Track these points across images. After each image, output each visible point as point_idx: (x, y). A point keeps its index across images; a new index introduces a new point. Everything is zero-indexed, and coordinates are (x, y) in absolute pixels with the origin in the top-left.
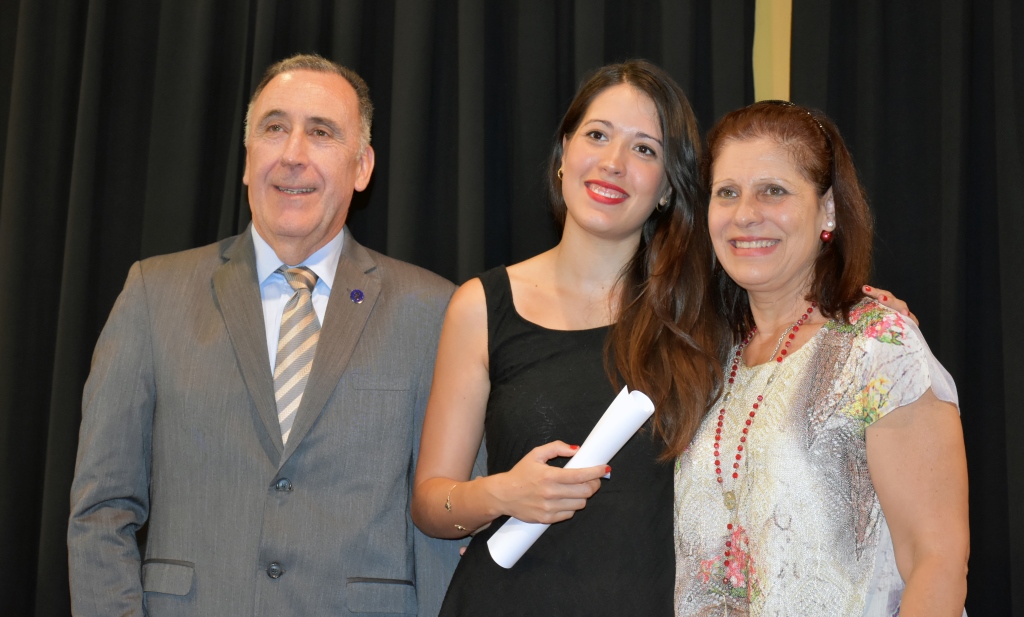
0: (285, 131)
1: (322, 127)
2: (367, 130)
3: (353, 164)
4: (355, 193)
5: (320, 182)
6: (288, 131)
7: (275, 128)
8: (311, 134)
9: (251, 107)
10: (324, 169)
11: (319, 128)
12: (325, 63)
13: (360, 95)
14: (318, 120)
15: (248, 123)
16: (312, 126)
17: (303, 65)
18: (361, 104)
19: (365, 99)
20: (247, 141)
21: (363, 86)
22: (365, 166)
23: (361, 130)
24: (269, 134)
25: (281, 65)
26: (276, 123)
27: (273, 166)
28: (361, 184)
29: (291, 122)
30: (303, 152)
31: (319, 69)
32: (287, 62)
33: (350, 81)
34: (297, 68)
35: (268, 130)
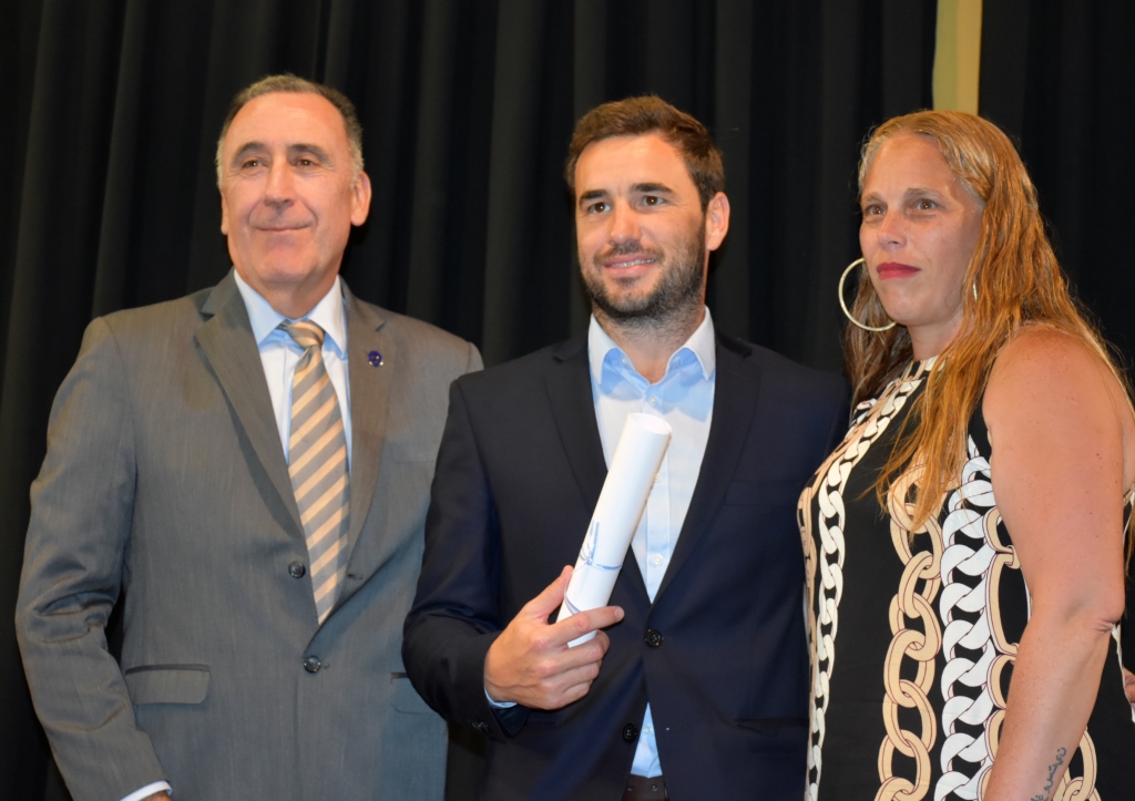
0: (264, 165)
1: (308, 156)
2: (359, 154)
3: (347, 194)
4: (353, 228)
5: (310, 218)
6: (268, 164)
7: (251, 164)
8: (295, 165)
9: (221, 144)
10: (314, 203)
11: (303, 157)
12: (301, 83)
13: (345, 114)
14: (301, 148)
15: (219, 163)
16: (294, 155)
17: (276, 88)
18: (348, 126)
19: (352, 119)
20: (221, 183)
21: (348, 105)
22: (361, 195)
23: (352, 154)
24: (246, 170)
25: (249, 91)
26: (253, 157)
27: (255, 206)
28: (359, 217)
29: (270, 153)
30: (288, 187)
31: (295, 89)
32: (256, 86)
33: (332, 100)
34: (269, 91)
35: (245, 166)
